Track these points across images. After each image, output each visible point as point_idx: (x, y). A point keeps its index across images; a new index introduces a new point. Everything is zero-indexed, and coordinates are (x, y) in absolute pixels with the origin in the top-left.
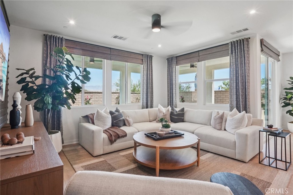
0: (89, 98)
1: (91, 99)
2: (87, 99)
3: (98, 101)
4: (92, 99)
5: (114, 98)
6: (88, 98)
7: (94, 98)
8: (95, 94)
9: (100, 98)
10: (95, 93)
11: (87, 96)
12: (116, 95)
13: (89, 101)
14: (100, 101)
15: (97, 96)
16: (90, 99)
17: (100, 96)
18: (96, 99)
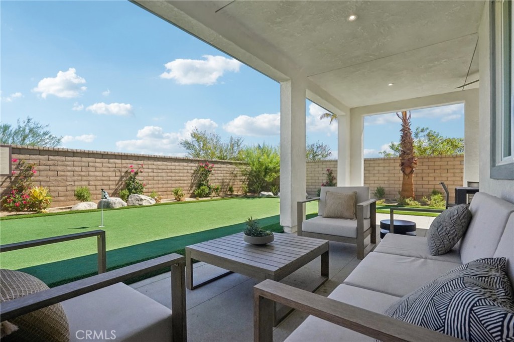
0: (135, 170)
1: (139, 174)
2: (130, 173)
3: (156, 178)
4: (142, 172)
5: (189, 171)
6: (132, 171)
7: (146, 170)
8: (149, 162)
9: (159, 171)
10: (149, 158)
11: (129, 165)
12: (192, 164)
13: (134, 178)
14: (159, 178)
15: (154, 167)
16: (136, 173)
17: (160, 167)
18: (151, 174)
